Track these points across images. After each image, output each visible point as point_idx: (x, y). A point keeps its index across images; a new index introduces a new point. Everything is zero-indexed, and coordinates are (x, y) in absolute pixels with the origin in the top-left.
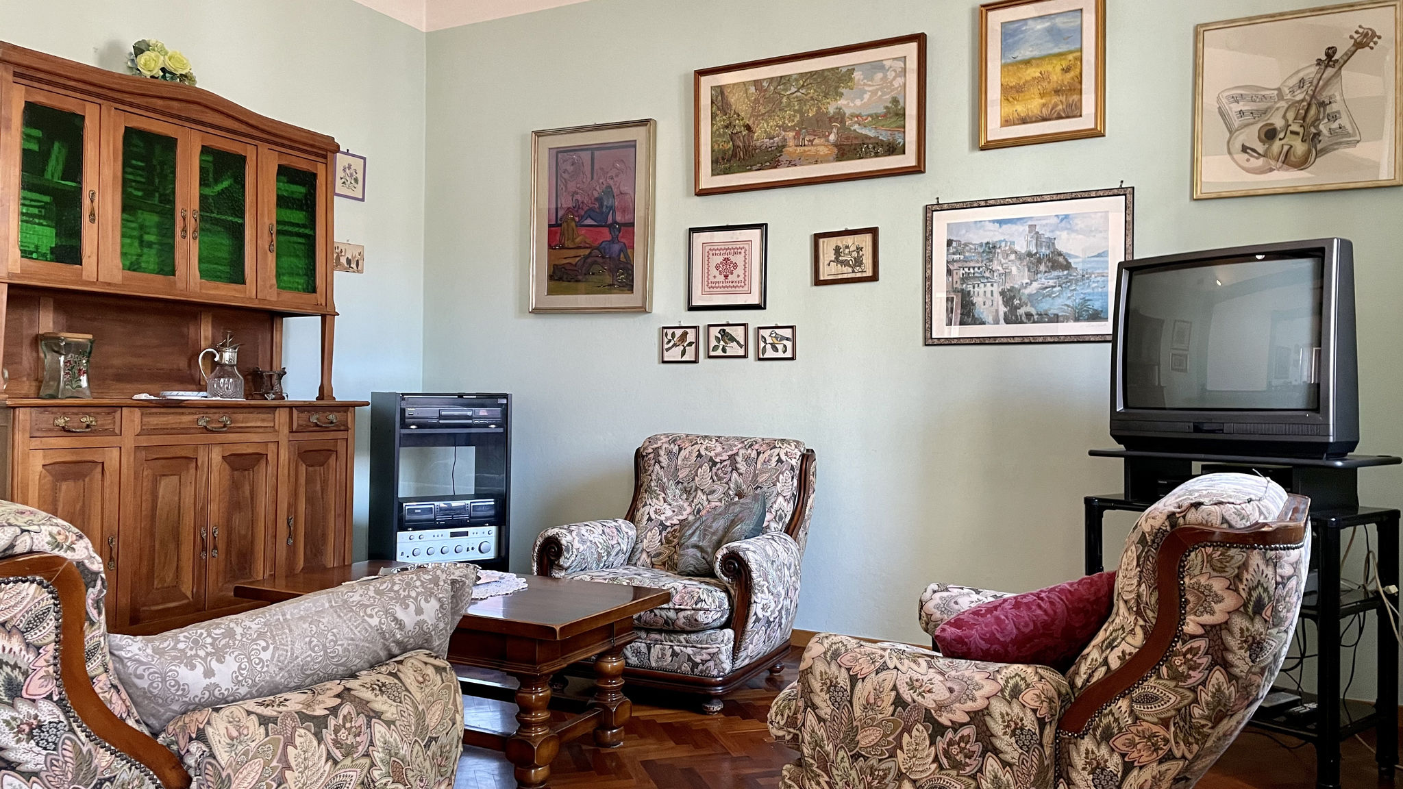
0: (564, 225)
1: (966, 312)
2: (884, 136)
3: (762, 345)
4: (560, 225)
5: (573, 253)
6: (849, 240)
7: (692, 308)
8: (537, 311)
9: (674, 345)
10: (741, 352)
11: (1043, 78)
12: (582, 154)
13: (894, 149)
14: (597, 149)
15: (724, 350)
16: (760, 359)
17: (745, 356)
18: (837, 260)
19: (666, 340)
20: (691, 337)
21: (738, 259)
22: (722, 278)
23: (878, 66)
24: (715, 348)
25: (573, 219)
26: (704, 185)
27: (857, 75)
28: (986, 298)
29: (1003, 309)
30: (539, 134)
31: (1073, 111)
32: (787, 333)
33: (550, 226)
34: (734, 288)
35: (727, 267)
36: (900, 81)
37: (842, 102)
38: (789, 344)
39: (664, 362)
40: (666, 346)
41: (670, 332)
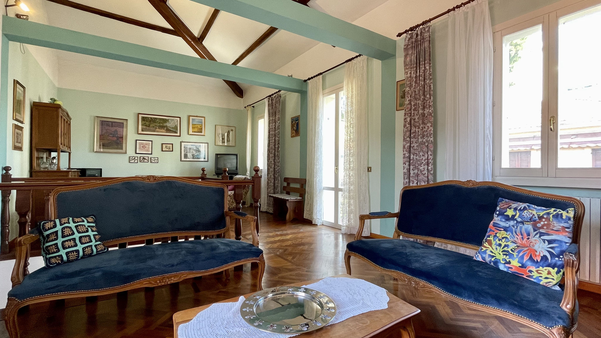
1: (186, 156)
2: (174, 130)
3: (152, 160)
5: (106, 141)
6: (168, 145)
7: (136, 153)
8: (96, 152)
9: (132, 160)
11: (197, 127)
12: (108, 123)
13: (176, 132)
15: (143, 161)
16: (151, 163)
17: (148, 162)
18: (166, 148)
20: (136, 158)
21: (147, 146)
22: (143, 149)
23: (173, 120)
25: (106, 134)
26: (139, 133)
27: (169, 120)
28: (190, 155)
29: (192, 157)
30: (97, 117)
31: (201, 132)
32: (157, 159)
33: (100, 135)
35: (144, 147)
36: (176, 123)
37: (167, 124)
38: (157, 160)
39: (130, 163)
40: (130, 160)
41: (131, 157)
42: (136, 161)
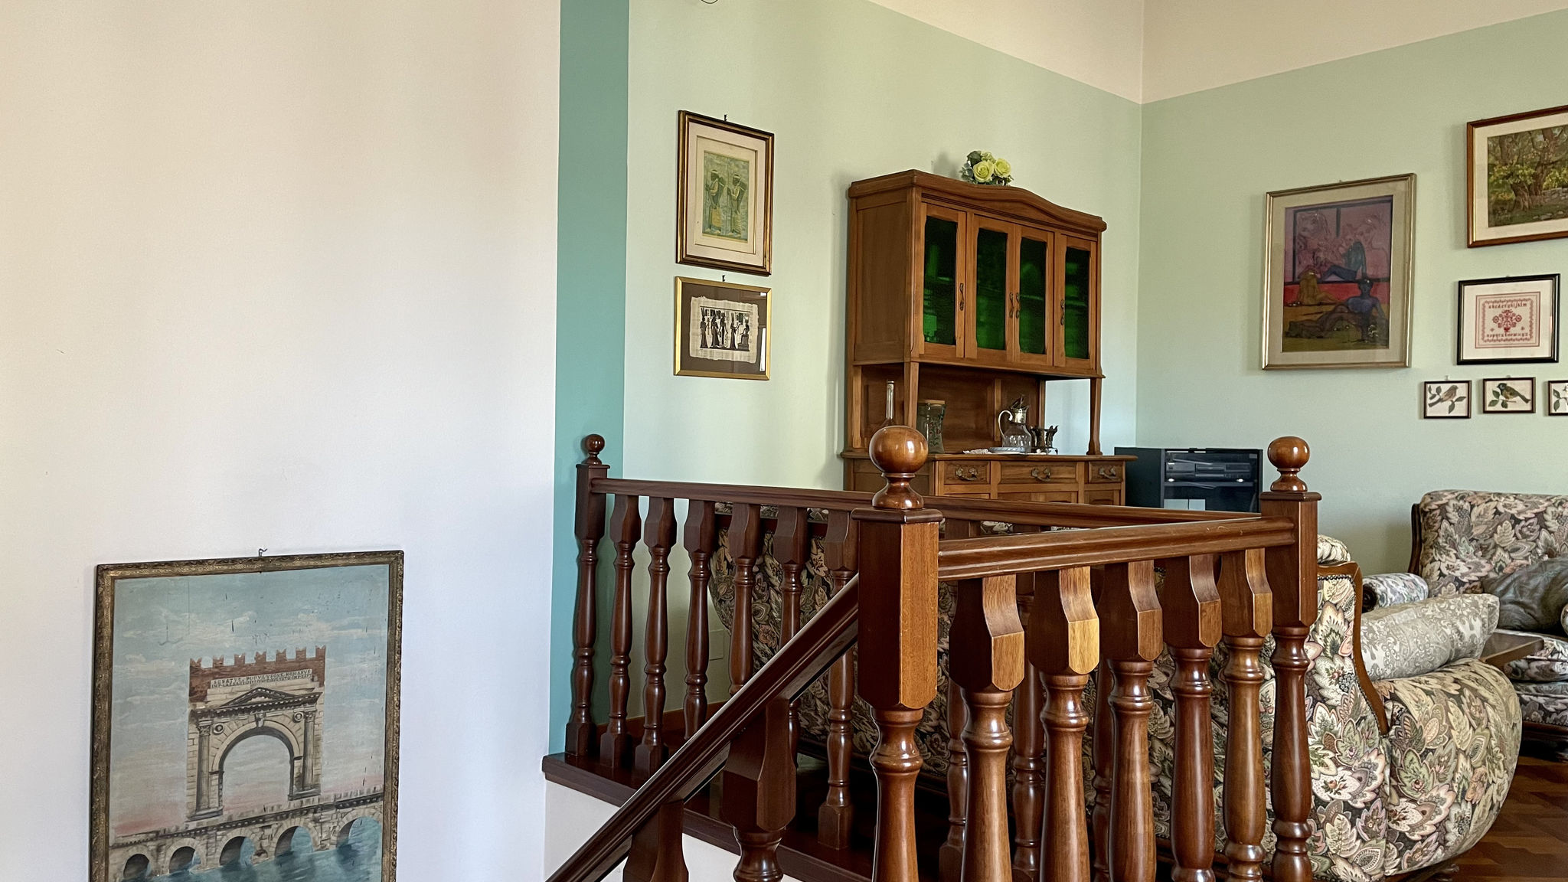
0: (1303, 283)
3: (1554, 399)
4: (1298, 283)
5: (1312, 310)
7: (1461, 362)
8: (1269, 368)
9: (1440, 400)
10: (1528, 407)
12: (1326, 212)
14: (1343, 206)
15: (1504, 405)
16: (1551, 414)
17: (1532, 411)
19: (1429, 395)
20: (1462, 390)
21: (1523, 312)
22: (1502, 331)
24: (1493, 403)
25: (1314, 276)
26: (1478, 236)
30: (1274, 195)
33: (1284, 284)
34: (1520, 341)
35: (1507, 320)
39: (1426, 417)
40: (1429, 401)
41: (1434, 387)
42: (1459, 410)
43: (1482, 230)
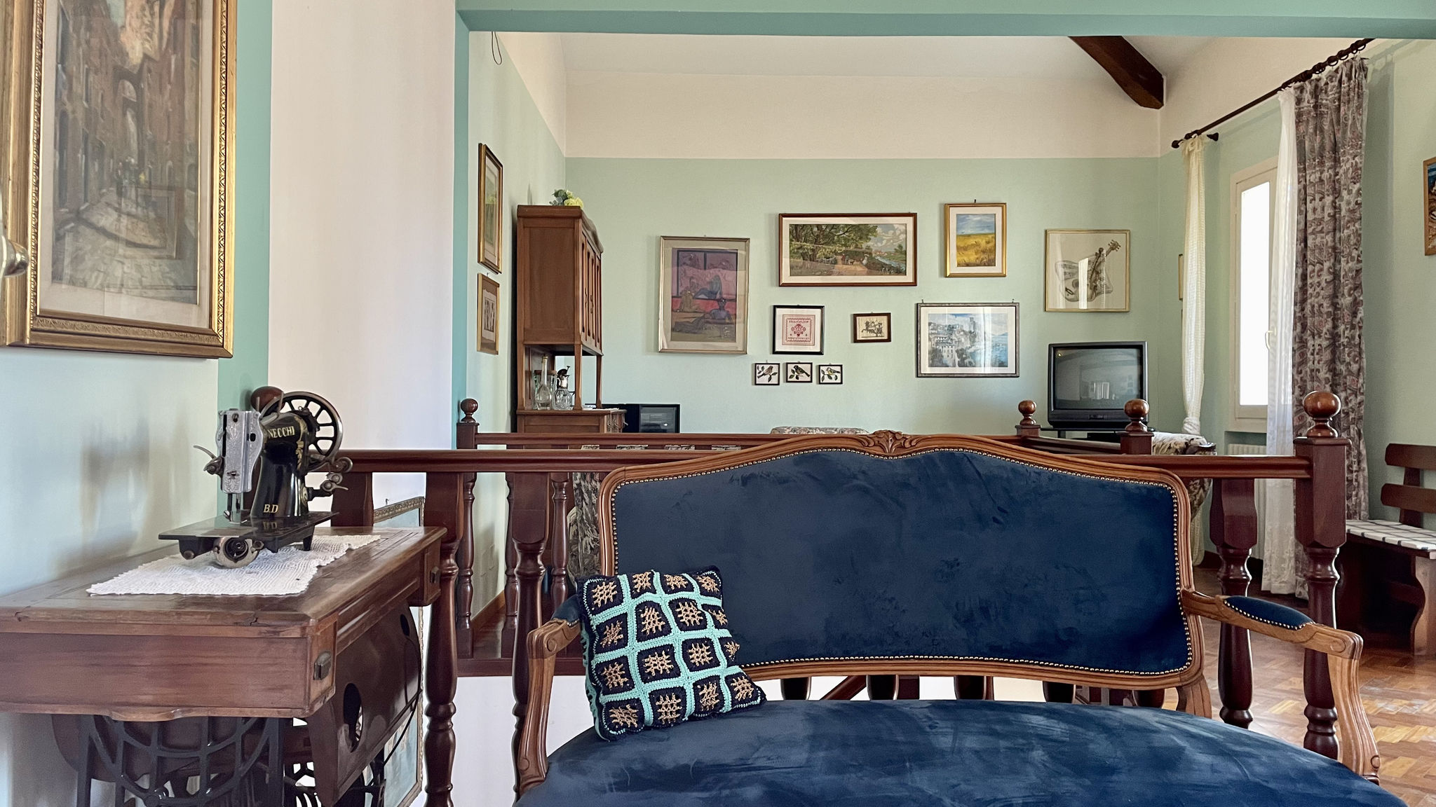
0: (684, 297)
1: (936, 358)
2: (894, 264)
3: (822, 375)
4: (681, 297)
5: (692, 315)
6: (874, 319)
7: (774, 352)
8: (663, 351)
9: (764, 374)
10: (809, 379)
11: (977, 244)
12: (697, 254)
13: (900, 272)
14: (708, 252)
15: (797, 378)
16: (820, 383)
17: (811, 382)
18: (867, 330)
19: (758, 371)
20: (775, 369)
21: (805, 325)
22: (796, 336)
23: (890, 226)
24: (791, 377)
25: (690, 294)
26: (784, 281)
27: (878, 230)
28: (948, 353)
29: (957, 360)
30: (665, 238)
31: (991, 263)
32: (838, 369)
33: (672, 297)
34: (805, 342)
35: (799, 329)
36: (902, 236)
37: (870, 243)
38: (839, 375)
39: (756, 384)
40: (758, 375)
41: (760, 366)
42: (774, 380)
43: (786, 278)
